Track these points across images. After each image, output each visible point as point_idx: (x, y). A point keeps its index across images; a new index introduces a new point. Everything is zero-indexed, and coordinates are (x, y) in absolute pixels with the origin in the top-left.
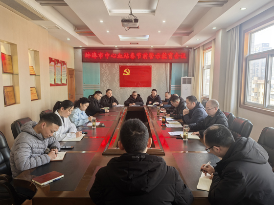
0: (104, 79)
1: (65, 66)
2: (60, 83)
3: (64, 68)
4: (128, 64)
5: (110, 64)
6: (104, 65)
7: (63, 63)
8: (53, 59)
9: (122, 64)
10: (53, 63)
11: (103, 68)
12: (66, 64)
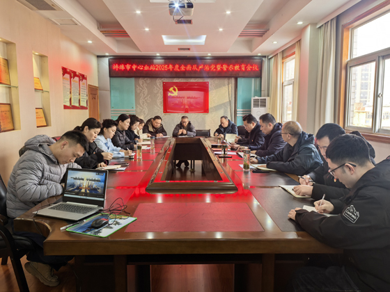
2: (77, 105)
3: (83, 84)
5: (149, 80)
6: (141, 81)
9: (166, 80)
10: (67, 76)
12: (86, 79)
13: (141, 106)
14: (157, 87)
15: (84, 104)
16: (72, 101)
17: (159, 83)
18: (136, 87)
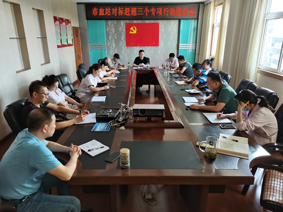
0: (110, 38)
1: (69, 24)
2: (66, 44)
3: (69, 27)
4: (135, 22)
5: (115, 22)
6: (110, 22)
7: (68, 22)
8: (58, 18)
9: (128, 22)
10: (57, 23)
11: (109, 26)
12: (70, 23)
13: (110, 41)
14: (122, 27)
15: (70, 42)
16: (62, 41)
17: (123, 23)
18: (106, 27)
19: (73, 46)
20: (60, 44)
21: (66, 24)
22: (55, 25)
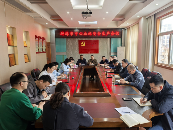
0: (69, 48)
1: (44, 40)
4: (84, 39)
5: (72, 39)
8: (38, 37)
11: (68, 42)
14: (76, 42)
15: (44, 50)
16: (39, 50)
19: (46, 53)
20: (38, 51)
21: (42, 40)
22: (36, 40)
